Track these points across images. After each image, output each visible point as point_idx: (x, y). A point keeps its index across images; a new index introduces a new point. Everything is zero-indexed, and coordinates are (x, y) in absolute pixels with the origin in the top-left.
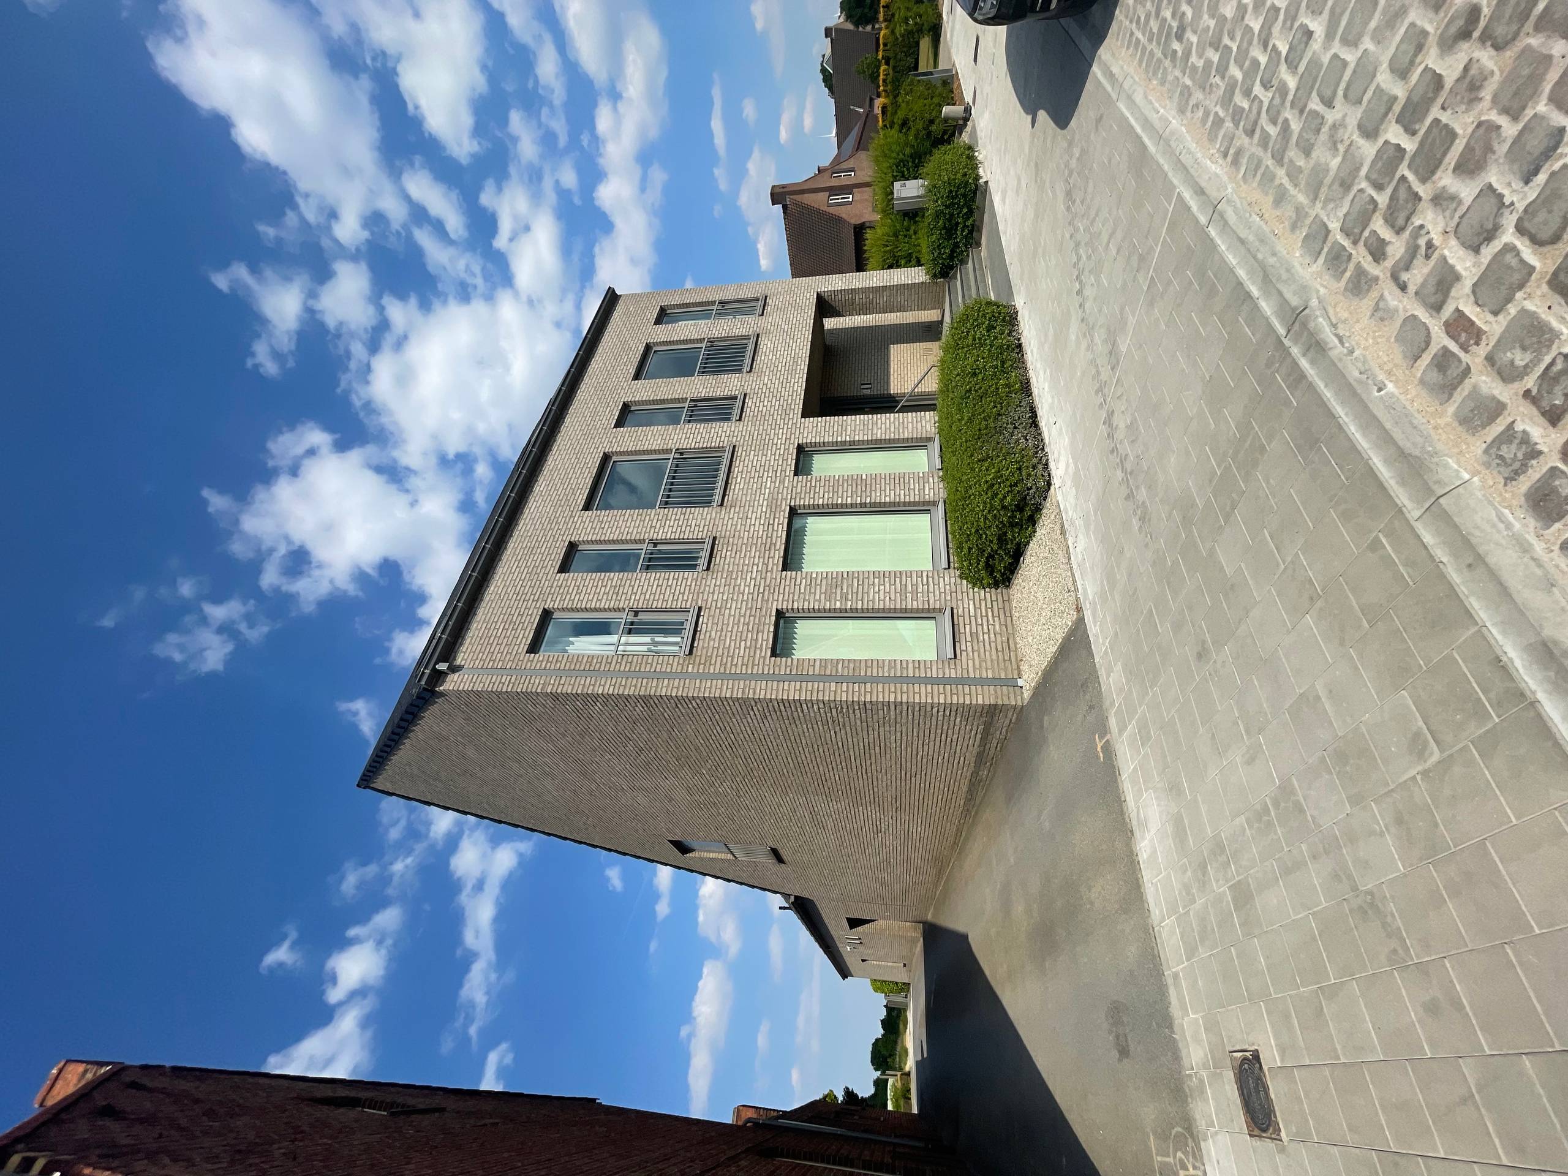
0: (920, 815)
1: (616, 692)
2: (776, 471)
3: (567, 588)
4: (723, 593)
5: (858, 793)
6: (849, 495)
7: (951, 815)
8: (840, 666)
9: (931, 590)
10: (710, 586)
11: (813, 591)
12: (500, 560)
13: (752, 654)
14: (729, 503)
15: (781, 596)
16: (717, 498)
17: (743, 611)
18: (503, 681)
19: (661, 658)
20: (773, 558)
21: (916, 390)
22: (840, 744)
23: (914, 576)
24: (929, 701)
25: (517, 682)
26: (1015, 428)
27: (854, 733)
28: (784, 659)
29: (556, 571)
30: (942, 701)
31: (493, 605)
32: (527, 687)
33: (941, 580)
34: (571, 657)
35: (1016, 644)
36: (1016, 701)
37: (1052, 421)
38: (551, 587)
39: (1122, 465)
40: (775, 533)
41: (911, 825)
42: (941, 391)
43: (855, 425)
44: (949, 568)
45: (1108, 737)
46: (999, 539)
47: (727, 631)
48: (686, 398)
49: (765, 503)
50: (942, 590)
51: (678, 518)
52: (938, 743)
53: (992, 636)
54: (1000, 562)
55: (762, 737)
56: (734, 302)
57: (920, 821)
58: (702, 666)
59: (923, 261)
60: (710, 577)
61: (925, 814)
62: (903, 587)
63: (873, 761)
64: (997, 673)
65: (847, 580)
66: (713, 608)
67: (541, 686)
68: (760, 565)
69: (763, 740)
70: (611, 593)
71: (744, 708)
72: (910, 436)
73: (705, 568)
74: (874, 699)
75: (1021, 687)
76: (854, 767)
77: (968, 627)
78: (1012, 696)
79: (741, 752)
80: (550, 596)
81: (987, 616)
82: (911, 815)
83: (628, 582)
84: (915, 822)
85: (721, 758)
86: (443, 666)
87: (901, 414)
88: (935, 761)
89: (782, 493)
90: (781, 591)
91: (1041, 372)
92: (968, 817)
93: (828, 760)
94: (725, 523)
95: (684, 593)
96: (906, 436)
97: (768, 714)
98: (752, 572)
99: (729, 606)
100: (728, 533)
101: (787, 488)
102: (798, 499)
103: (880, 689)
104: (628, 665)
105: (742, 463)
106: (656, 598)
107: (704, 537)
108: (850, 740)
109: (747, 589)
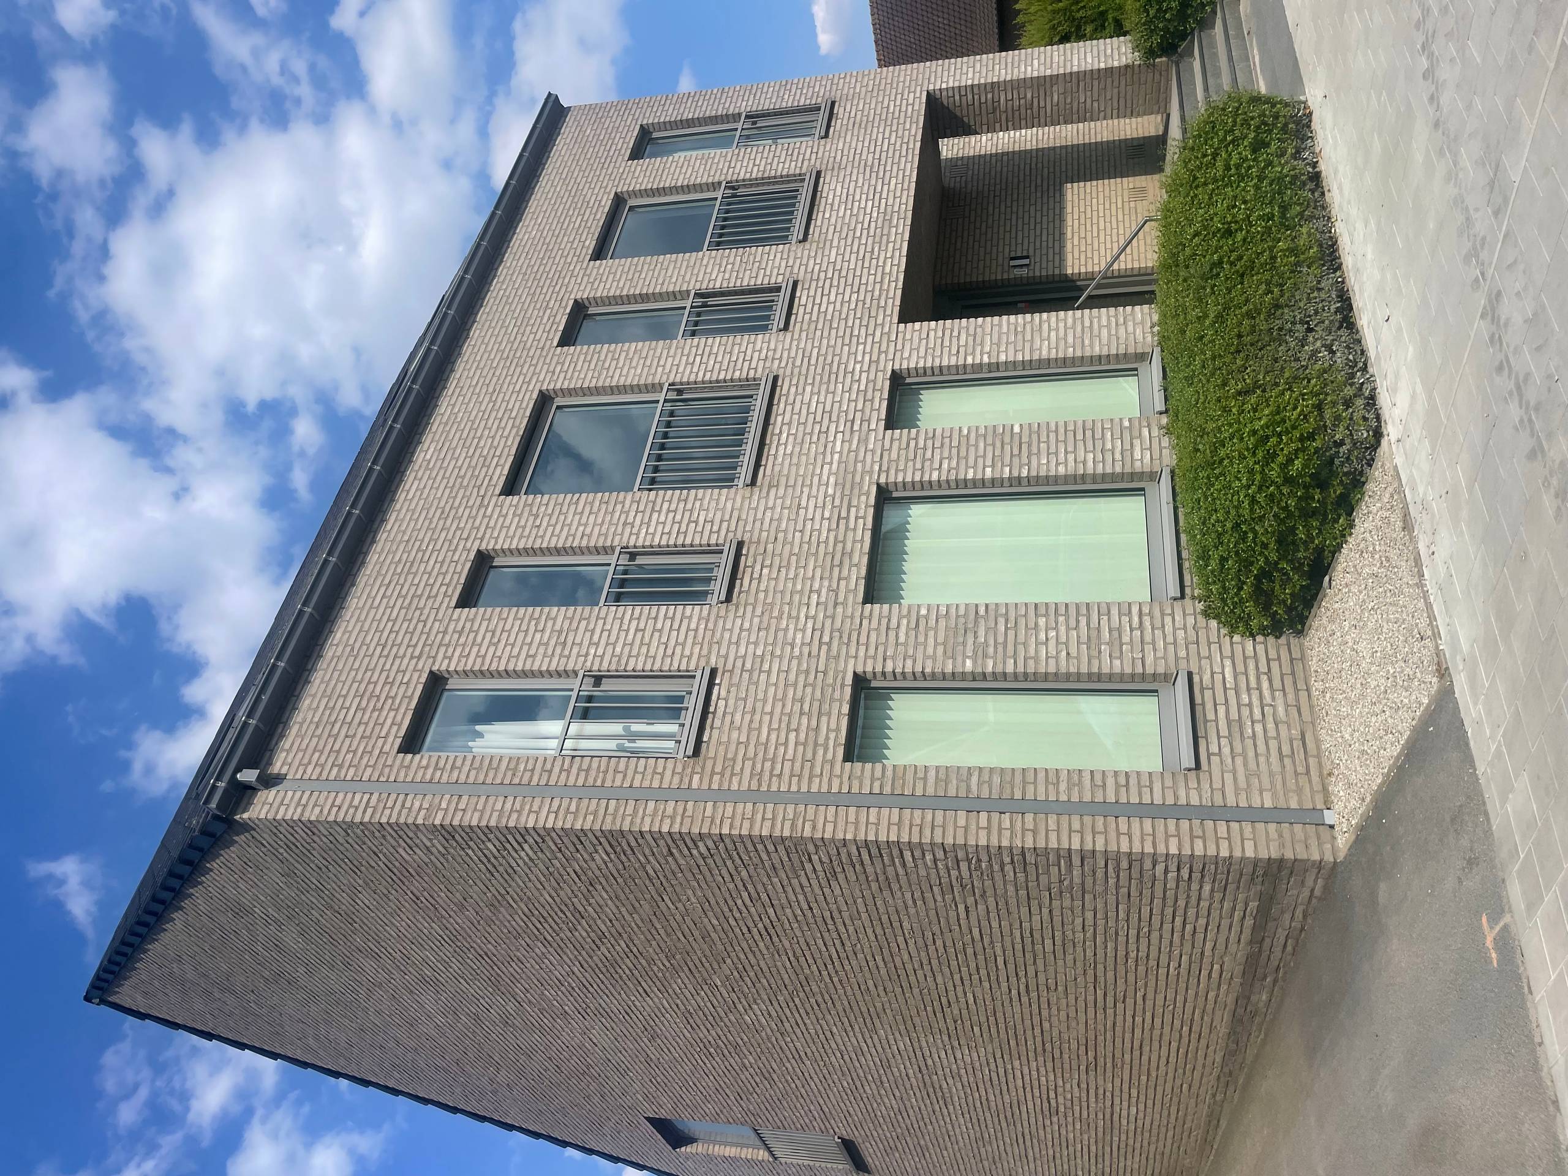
0: (1135, 1081)
1: (559, 824)
2: (853, 421)
3: (472, 635)
4: (756, 644)
5: (1011, 1032)
6: (989, 462)
7: (1196, 1083)
8: (974, 779)
9: (1148, 638)
10: (731, 630)
11: (921, 639)
12: (353, 585)
13: (809, 756)
14: (767, 479)
15: (862, 649)
16: (744, 472)
17: (792, 677)
18: (356, 802)
19: (642, 761)
20: (848, 579)
21: (1115, 266)
22: (976, 932)
23: (1115, 612)
24: (1149, 849)
25: (382, 805)
26: (1310, 330)
27: (1003, 912)
28: (869, 766)
29: (453, 604)
30: (1173, 850)
31: (340, 666)
32: (399, 814)
33: (1168, 620)
34: (478, 759)
35: (1318, 742)
36: (1322, 853)
37: (1381, 316)
38: (445, 632)
39: (1521, 396)
40: (850, 534)
41: (1117, 1101)
42: (1165, 266)
43: (1000, 334)
44: (1183, 596)
45: (1507, 919)
46: (1279, 542)
47: (763, 713)
48: (688, 292)
49: (832, 480)
50: (1170, 639)
51: (673, 507)
52: (1167, 935)
53: (1271, 726)
54: (1283, 587)
55: (827, 914)
56: (775, 114)
57: (1134, 1093)
58: (716, 778)
59: (1127, 26)
60: (731, 615)
61: (1144, 1078)
62: (1094, 634)
63: (1041, 967)
64: (1282, 798)
65: (986, 619)
66: (738, 671)
67: (423, 812)
68: (824, 591)
69: (829, 921)
70: (553, 642)
71: (794, 857)
72: (1105, 352)
73: (723, 597)
74: (1041, 844)
75: (1332, 827)
76: (1003, 978)
77: (1221, 710)
78: (1313, 843)
79: (787, 944)
80: (443, 649)
81: (1259, 688)
82: (1117, 1082)
83: (584, 623)
84: (1125, 1096)
85: (750, 956)
86: (248, 776)
87: (1087, 311)
88: (1162, 971)
89: (864, 461)
90: (863, 639)
91: (1359, 225)
92: (1231, 1088)
93: (954, 963)
94: (760, 515)
95: (683, 645)
96: (1097, 351)
97: (838, 870)
98: (808, 605)
99: (766, 667)
100: (765, 534)
101: (873, 451)
102: (892, 472)
103: (1052, 825)
104: (583, 774)
105: (789, 408)
106: (634, 653)
107: (721, 541)
108: (995, 924)
109: (799, 636)
